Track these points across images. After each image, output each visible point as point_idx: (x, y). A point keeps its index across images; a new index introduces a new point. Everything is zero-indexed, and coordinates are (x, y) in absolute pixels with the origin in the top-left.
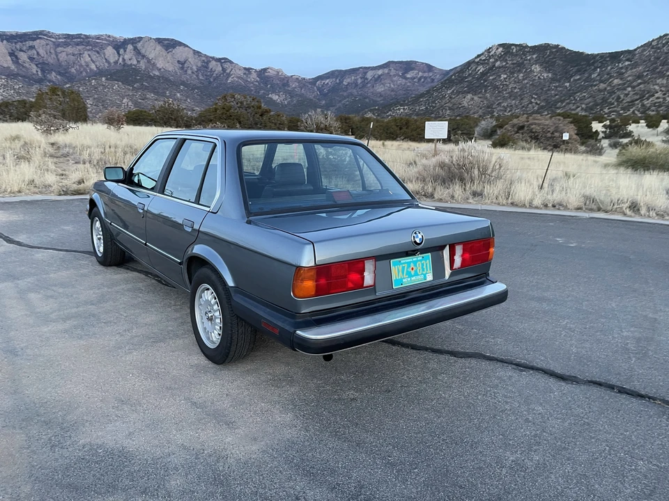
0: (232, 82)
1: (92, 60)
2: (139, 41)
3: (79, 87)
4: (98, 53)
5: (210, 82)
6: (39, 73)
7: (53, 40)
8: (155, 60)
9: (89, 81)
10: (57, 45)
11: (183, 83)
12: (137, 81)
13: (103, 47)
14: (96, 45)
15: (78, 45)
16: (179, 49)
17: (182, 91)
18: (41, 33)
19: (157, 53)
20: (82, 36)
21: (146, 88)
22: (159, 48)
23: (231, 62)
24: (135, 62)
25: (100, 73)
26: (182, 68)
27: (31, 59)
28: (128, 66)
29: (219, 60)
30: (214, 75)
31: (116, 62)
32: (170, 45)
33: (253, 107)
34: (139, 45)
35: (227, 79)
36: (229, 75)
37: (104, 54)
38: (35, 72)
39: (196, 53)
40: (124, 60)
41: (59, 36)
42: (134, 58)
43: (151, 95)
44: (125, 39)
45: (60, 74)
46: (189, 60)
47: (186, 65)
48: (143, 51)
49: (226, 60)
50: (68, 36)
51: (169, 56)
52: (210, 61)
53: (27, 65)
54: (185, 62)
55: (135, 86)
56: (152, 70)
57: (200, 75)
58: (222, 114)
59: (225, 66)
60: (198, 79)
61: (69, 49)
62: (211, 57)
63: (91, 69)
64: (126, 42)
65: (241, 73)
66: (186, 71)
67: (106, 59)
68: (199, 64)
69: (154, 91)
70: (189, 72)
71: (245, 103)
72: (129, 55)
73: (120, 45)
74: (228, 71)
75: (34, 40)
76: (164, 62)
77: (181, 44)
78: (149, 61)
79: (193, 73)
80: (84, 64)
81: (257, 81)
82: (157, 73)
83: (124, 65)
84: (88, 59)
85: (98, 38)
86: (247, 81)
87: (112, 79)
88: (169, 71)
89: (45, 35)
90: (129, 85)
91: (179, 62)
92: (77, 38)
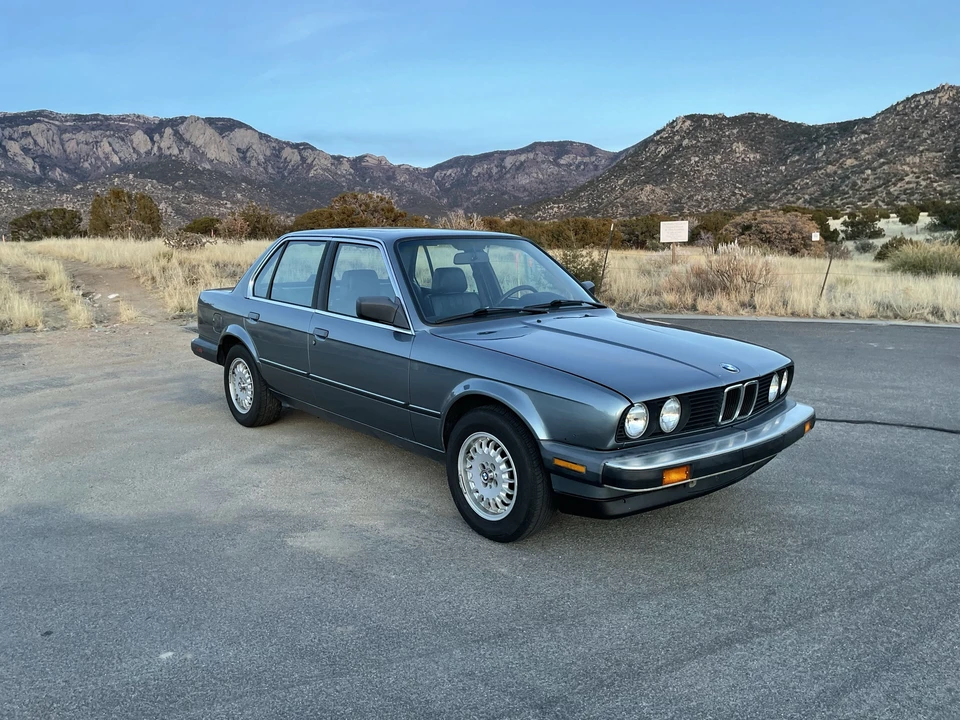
0: (315, 177)
1: (113, 149)
2: (182, 123)
3: (95, 188)
4: (123, 140)
5: (284, 177)
6: (38, 170)
7: (57, 123)
8: (205, 147)
9: (110, 179)
10: (62, 131)
11: (245, 179)
12: (178, 178)
13: (129, 132)
14: (119, 129)
15: (93, 129)
16: (238, 133)
17: (244, 190)
18: (40, 113)
19: (208, 138)
20: (100, 117)
21: (193, 187)
22: (210, 131)
23: (313, 149)
24: (175, 151)
25: (125, 168)
26: (244, 158)
27: (26, 150)
28: (166, 157)
29: (296, 146)
30: (289, 167)
31: (148, 153)
32: (225, 126)
34: (182, 128)
35: (309, 170)
36: (310, 166)
37: (131, 141)
38: (31, 169)
39: (263, 137)
40: (160, 149)
41: (66, 118)
42: (174, 145)
43: (198, 197)
44: (161, 121)
45: (67, 170)
46: (254, 147)
47: (248, 154)
48: (187, 136)
49: (307, 146)
50: (79, 118)
51: (225, 142)
52: (284, 148)
53: (20, 159)
54: (247, 150)
55: (177, 184)
56: (201, 162)
57: (270, 167)
59: (305, 154)
60: (267, 172)
61: (81, 136)
62: (284, 143)
63: (112, 164)
64: (162, 125)
65: (327, 163)
66: (249, 162)
67: (134, 149)
68: (268, 153)
69: (203, 190)
70: (254, 163)
72: (167, 142)
73: (153, 129)
74: (309, 161)
75: (30, 123)
76: (218, 151)
77: (241, 125)
78: (196, 150)
79: (258, 164)
80: (102, 156)
81: (350, 174)
82: (208, 167)
83: (160, 156)
84: (108, 149)
85: (123, 119)
86: (337, 174)
87: (142, 176)
88: (225, 163)
89: (46, 116)
90: (167, 184)
91: (238, 150)
92: (92, 120)
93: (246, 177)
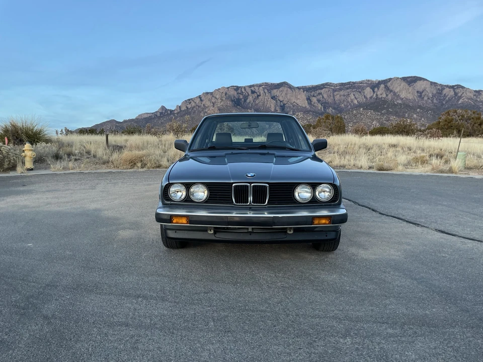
0: (462, 103)
1: (355, 97)
2: (389, 81)
3: (345, 116)
4: (360, 92)
5: (443, 105)
6: (322, 109)
7: (333, 88)
8: (400, 92)
9: (352, 111)
10: (334, 91)
11: (420, 107)
12: (384, 108)
13: (363, 89)
14: (359, 87)
15: (348, 89)
16: (419, 83)
17: (418, 113)
18: (327, 84)
19: (402, 88)
20: (351, 83)
21: (391, 113)
22: (404, 84)
23: (463, 87)
24: (384, 96)
25: (360, 105)
26: (420, 96)
27: (319, 101)
28: (379, 99)
29: (452, 87)
30: (447, 99)
31: (371, 98)
32: (411, 81)
33: (473, 118)
34: (389, 84)
35: (458, 100)
36: (460, 97)
37: (364, 93)
38: (320, 109)
39: (433, 84)
40: (377, 95)
41: (336, 85)
42: (384, 93)
43: (392, 118)
44: (379, 81)
45: (334, 108)
46: (427, 90)
47: (423, 94)
48: (391, 88)
49: (459, 86)
50: (342, 84)
51: (411, 89)
52: (444, 89)
53: (316, 105)
54: (423, 92)
55: (383, 112)
56: (397, 99)
57: (435, 100)
58: (444, 125)
59: (457, 91)
60: (433, 102)
61: (342, 93)
62: (445, 86)
63: (354, 104)
64: (380, 83)
65: (471, 95)
66: (423, 98)
67: (365, 96)
68: (435, 92)
69: (396, 114)
70: (426, 98)
71: (465, 116)
72: (381, 92)
73: (374, 86)
74: (460, 95)
75: (322, 89)
76: (406, 94)
77: (420, 79)
78: (395, 94)
79: (428, 99)
80: (349, 100)
82: (400, 102)
83: (376, 99)
84: (353, 97)
85: (361, 82)
86: (477, 101)
87: (367, 109)
88: (409, 99)
89: (328, 85)
90: (378, 112)
91: (418, 92)
92: (348, 85)
93: (420, 106)
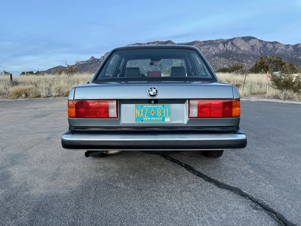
0: (278, 53)
2: (234, 40)
4: (216, 47)
5: (266, 54)
7: (199, 44)
8: (240, 46)
9: (211, 59)
10: (201, 46)
11: (252, 56)
12: (231, 57)
13: (218, 44)
14: (215, 44)
15: (209, 45)
16: (252, 41)
17: (251, 59)
18: (196, 42)
19: (241, 43)
20: (211, 41)
21: (235, 60)
22: (243, 41)
23: (278, 43)
24: (231, 49)
25: (216, 55)
28: (228, 51)
29: (272, 43)
30: (269, 50)
31: (223, 50)
32: (247, 39)
34: (234, 42)
35: (276, 51)
36: (277, 49)
37: (219, 47)
39: (261, 41)
40: (226, 48)
41: (202, 42)
42: (231, 47)
46: (256, 45)
47: (255, 47)
48: (235, 44)
49: (276, 42)
50: (205, 42)
51: (247, 44)
52: (267, 44)
54: (254, 46)
55: (230, 59)
56: (239, 51)
57: (261, 51)
59: (275, 45)
60: (260, 53)
61: (205, 47)
62: (268, 42)
63: (212, 54)
64: (228, 41)
65: (283, 48)
66: (254, 50)
67: (219, 49)
68: (261, 46)
70: (256, 50)
72: (229, 47)
73: (225, 42)
74: (276, 47)
75: (193, 44)
76: (244, 47)
77: (253, 38)
78: (237, 47)
79: (258, 50)
80: (210, 52)
81: (292, 51)
82: (240, 52)
83: (226, 51)
84: (212, 50)
85: (217, 41)
86: (287, 51)
87: (220, 57)
88: (246, 51)
89: (197, 42)
90: (227, 59)
91: (251, 46)
92: (208, 42)
93: (253, 55)
